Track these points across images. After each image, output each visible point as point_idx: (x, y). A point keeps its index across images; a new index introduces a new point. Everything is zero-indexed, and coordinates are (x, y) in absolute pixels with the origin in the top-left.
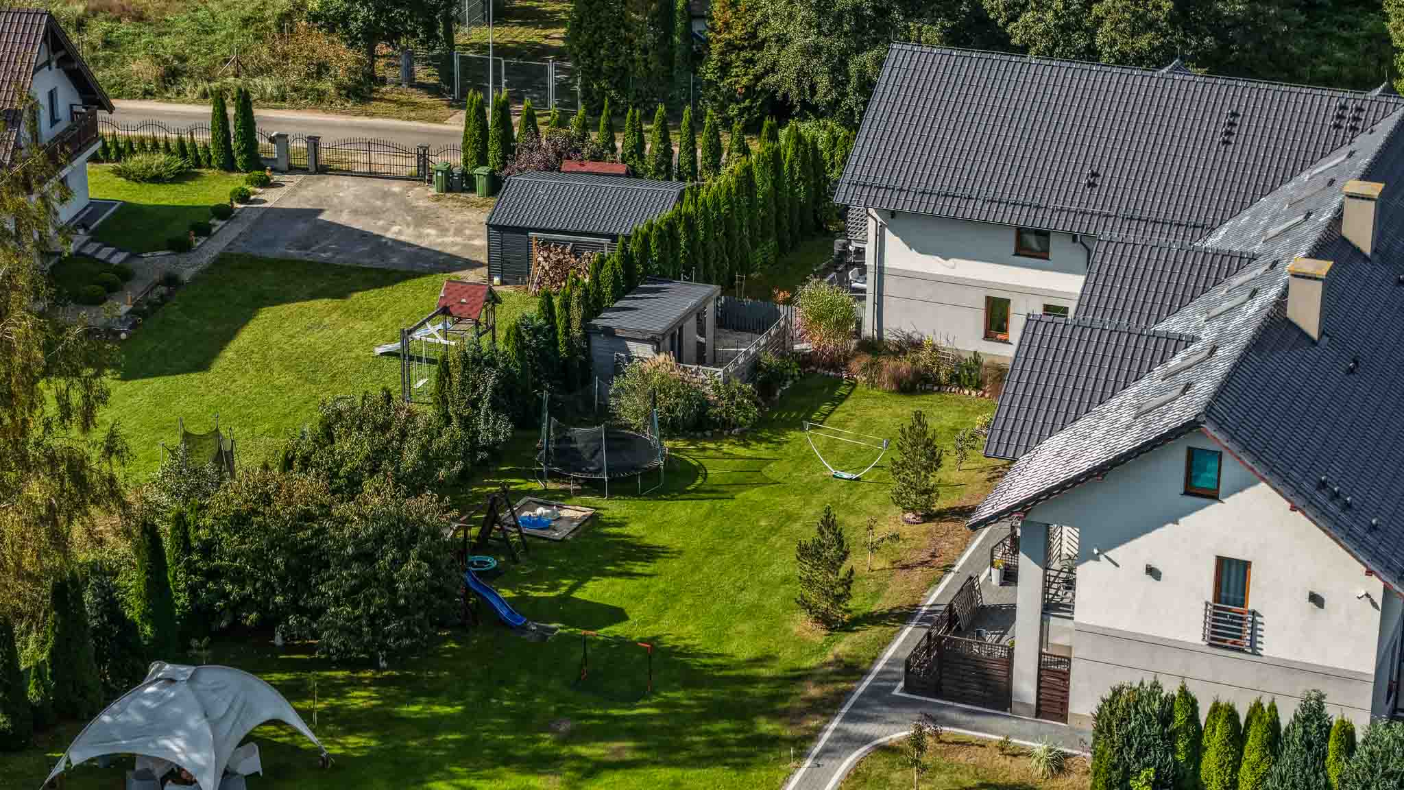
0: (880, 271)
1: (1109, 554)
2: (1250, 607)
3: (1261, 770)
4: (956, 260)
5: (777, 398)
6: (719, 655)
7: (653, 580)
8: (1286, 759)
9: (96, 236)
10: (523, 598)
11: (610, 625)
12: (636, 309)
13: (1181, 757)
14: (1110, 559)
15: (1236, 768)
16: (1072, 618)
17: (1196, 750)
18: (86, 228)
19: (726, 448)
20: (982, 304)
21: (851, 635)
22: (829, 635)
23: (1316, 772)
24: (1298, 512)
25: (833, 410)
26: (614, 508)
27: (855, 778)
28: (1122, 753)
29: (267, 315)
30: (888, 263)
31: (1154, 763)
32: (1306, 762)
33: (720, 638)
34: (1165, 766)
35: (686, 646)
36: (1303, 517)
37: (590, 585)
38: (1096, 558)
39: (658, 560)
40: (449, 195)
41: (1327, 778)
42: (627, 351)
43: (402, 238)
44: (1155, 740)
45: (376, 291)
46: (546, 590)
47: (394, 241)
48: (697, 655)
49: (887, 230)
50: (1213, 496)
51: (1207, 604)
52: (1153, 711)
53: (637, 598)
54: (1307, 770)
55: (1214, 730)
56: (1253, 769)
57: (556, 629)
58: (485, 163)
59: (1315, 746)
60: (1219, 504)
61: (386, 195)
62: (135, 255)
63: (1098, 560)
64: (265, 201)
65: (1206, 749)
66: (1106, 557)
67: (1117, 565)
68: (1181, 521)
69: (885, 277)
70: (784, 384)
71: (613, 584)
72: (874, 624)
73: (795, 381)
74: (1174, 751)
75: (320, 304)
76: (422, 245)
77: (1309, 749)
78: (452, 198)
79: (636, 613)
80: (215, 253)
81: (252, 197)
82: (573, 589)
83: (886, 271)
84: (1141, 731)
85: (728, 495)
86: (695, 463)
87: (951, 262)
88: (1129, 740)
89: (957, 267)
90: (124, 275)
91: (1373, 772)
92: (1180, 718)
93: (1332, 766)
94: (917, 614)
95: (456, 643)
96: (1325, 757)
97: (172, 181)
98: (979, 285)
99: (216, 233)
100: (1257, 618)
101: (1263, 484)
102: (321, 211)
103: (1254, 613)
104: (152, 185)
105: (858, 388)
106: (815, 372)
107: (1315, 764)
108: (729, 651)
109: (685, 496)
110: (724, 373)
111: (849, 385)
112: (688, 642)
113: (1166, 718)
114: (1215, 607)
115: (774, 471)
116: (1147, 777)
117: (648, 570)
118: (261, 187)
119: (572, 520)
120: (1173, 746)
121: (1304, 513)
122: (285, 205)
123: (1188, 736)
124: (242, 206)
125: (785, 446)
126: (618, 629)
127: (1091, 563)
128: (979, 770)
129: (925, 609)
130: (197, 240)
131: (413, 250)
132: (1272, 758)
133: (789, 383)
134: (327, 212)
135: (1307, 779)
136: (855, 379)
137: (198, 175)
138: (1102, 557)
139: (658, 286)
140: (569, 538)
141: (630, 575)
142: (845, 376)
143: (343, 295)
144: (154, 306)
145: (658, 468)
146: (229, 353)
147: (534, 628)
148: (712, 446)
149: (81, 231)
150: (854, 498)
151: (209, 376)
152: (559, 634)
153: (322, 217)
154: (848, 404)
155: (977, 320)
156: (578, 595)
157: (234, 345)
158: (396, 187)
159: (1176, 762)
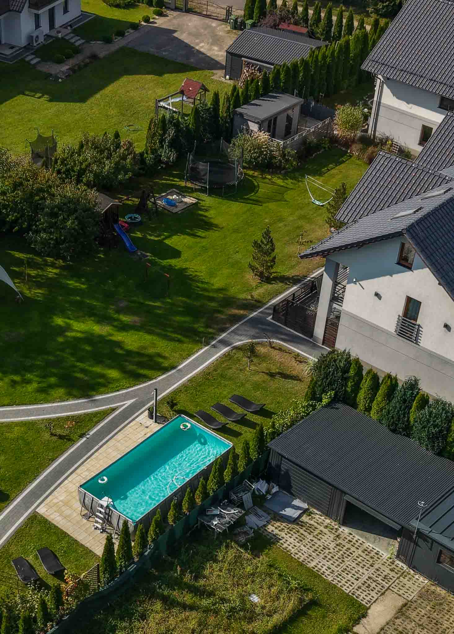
0: (379, 103)
1: (360, 282)
2: (418, 323)
3: (381, 406)
4: (412, 105)
5: (313, 157)
6: (207, 283)
7: (202, 240)
8: (393, 403)
9: (75, 31)
10: (144, 238)
11: (171, 258)
12: (260, 105)
13: (349, 390)
14: (360, 285)
15: (372, 401)
16: (342, 306)
17: (357, 388)
18: (71, 27)
19: (275, 179)
20: (420, 128)
21: (269, 285)
22: (260, 283)
23: (404, 414)
24: (441, 287)
25: (334, 168)
26: (208, 200)
27: (226, 357)
28: (323, 381)
29: (124, 79)
30: (383, 101)
31: (336, 389)
32: (400, 408)
33: (212, 274)
34: (340, 392)
35: (196, 276)
36: (443, 289)
37: (175, 237)
38: (355, 283)
39: (211, 231)
40: (234, 31)
41: (409, 418)
42: (248, 125)
43: (202, 50)
44: (338, 379)
45: (176, 74)
46: (156, 237)
47: (198, 51)
48: (198, 281)
49: (385, 85)
50: (409, 268)
51: (399, 316)
52: (340, 366)
53: (190, 248)
54: (400, 412)
55: (366, 381)
56: (378, 404)
57: (148, 256)
58: (252, 19)
59: (407, 402)
60: (411, 272)
61: (209, 27)
62: (88, 42)
63: (356, 284)
64: (156, 23)
65: (361, 389)
66: (359, 284)
67: (363, 289)
68: (394, 276)
69: (381, 107)
70: (319, 151)
71: (185, 239)
72: (282, 282)
73: (325, 150)
74: (346, 386)
75: (149, 77)
76: (208, 55)
77: (404, 403)
78: (235, 33)
79: (184, 256)
80: (121, 46)
81: (151, 20)
82: (167, 238)
83: (381, 104)
84: (333, 374)
85: (260, 204)
86: (256, 184)
87: (411, 105)
88: (327, 376)
89: (413, 108)
90: (77, 51)
91: (428, 421)
92: (352, 372)
93: (412, 413)
94: (303, 281)
95: (103, 255)
96: (411, 408)
97: (124, 8)
98: (420, 119)
99: (127, 36)
100: (420, 328)
101: (427, 269)
102: (175, 31)
103: (419, 325)
104: (115, 8)
105: (352, 158)
106: (337, 146)
107: (405, 410)
108: (212, 282)
109: (242, 201)
110: (284, 143)
111: (349, 156)
112: (198, 274)
113: (346, 370)
114: (403, 319)
115: (288, 196)
116: (330, 395)
117: (203, 235)
118: (158, 16)
119: (186, 203)
120: (346, 384)
121: (444, 287)
122: (163, 27)
123: (354, 381)
124: (145, 24)
125: (300, 184)
126: (173, 262)
127: (352, 284)
128: (282, 365)
129: (309, 278)
130: (116, 38)
131: (203, 56)
132: (388, 402)
133: (323, 150)
134: (178, 32)
135: (400, 416)
136: (353, 154)
137: (137, 6)
138: (357, 283)
139: (278, 95)
140: (180, 212)
141: (194, 235)
142: (349, 151)
143: (160, 74)
144: (80, 68)
145: (234, 185)
146: (98, 96)
147: (139, 254)
148: (269, 177)
149: (69, 28)
150: (315, 215)
151: (84, 105)
152: (148, 259)
153: (175, 35)
154: (343, 165)
155: (417, 135)
156: (167, 242)
157: (101, 92)
158: (214, 24)
159: (346, 391)
